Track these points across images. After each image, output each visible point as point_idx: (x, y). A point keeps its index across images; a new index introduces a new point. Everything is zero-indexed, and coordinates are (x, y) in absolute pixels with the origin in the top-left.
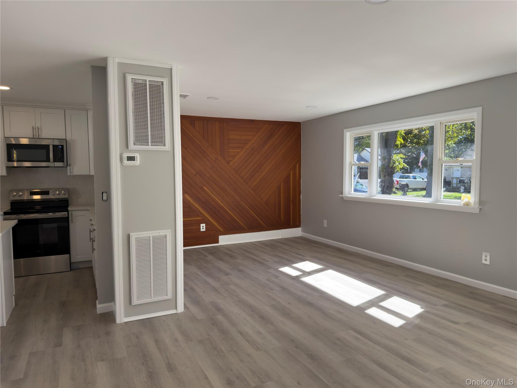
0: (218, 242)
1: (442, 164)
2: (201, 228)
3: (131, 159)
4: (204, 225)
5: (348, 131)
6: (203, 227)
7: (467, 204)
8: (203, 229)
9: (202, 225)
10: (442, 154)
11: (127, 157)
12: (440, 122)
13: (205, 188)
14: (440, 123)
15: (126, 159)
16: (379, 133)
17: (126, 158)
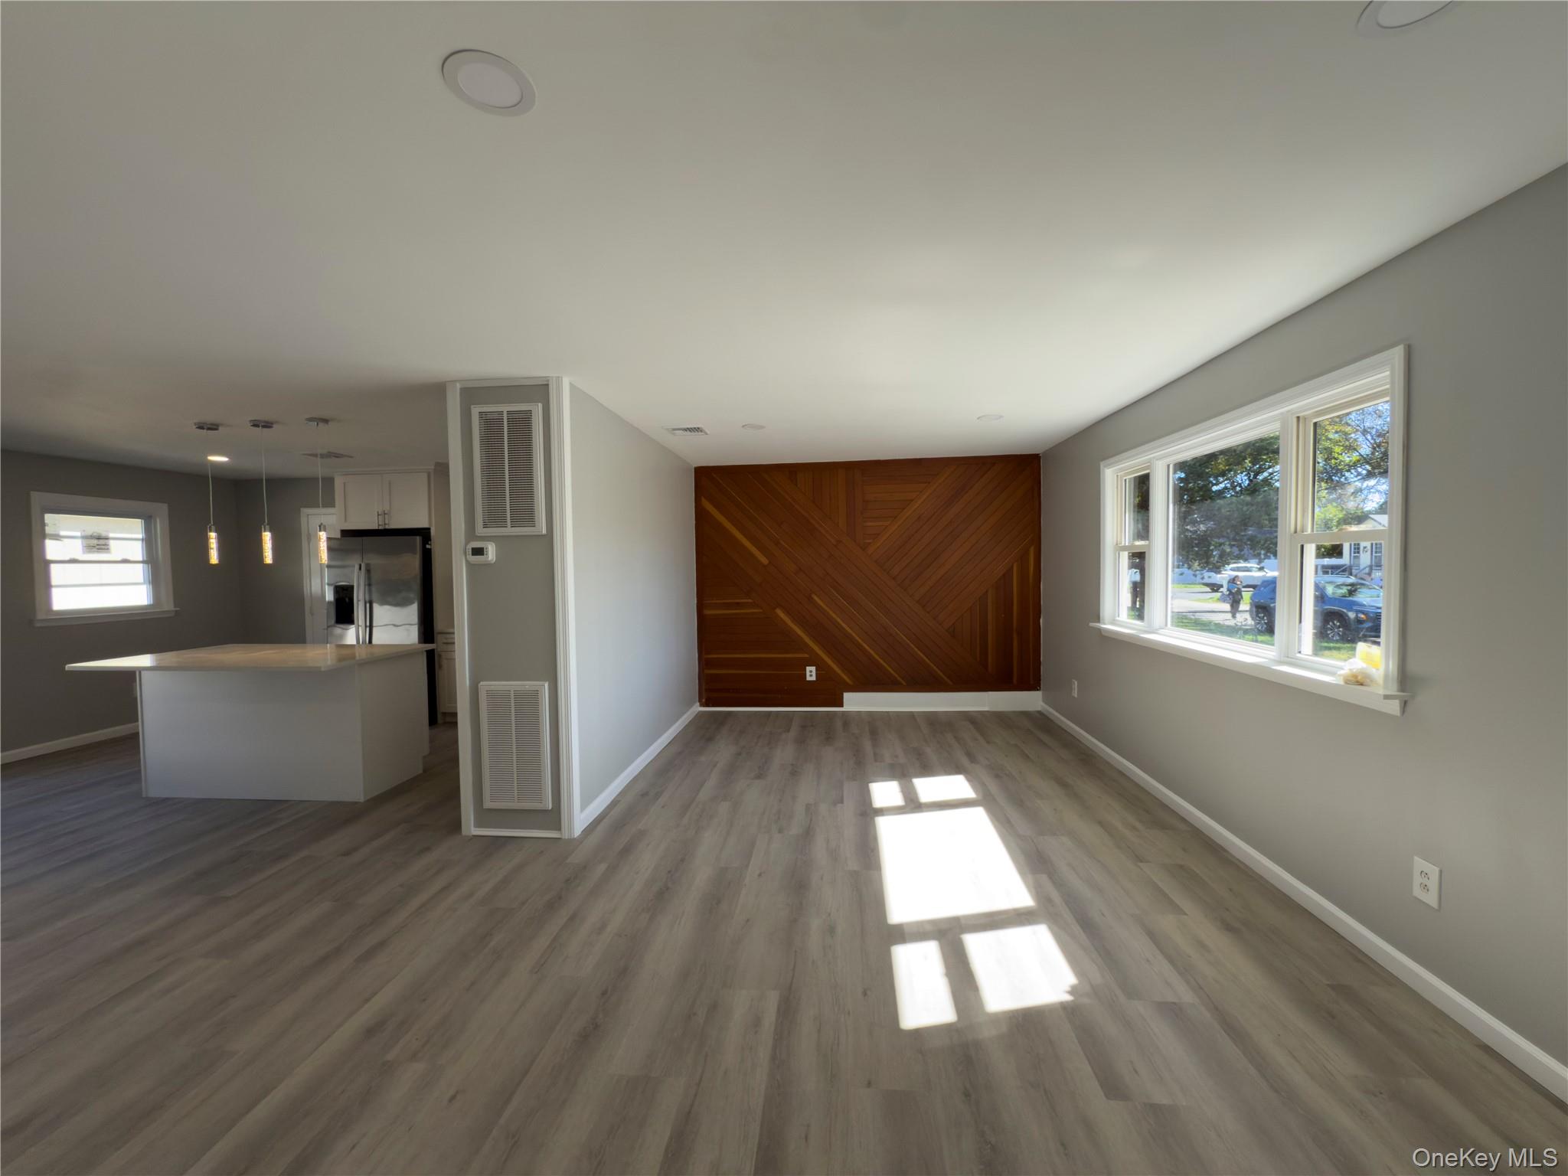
0: (841, 705)
1: (1302, 546)
2: (808, 674)
3: (478, 552)
4: (813, 669)
5: (1109, 466)
6: (811, 674)
7: (1358, 681)
8: (811, 676)
9: (808, 669)
10: (1306, 513)
11: (473, 549)
12: (1298, 418)
13: (815, 598)
14: (1295, 420)
15: (470, 553)
16: (1168, 466)
17: (470, 551)
